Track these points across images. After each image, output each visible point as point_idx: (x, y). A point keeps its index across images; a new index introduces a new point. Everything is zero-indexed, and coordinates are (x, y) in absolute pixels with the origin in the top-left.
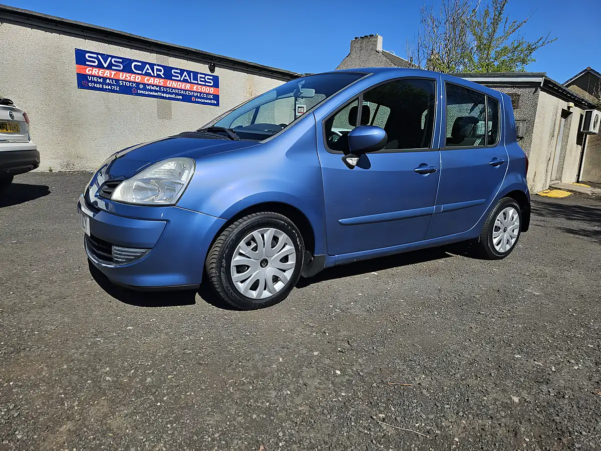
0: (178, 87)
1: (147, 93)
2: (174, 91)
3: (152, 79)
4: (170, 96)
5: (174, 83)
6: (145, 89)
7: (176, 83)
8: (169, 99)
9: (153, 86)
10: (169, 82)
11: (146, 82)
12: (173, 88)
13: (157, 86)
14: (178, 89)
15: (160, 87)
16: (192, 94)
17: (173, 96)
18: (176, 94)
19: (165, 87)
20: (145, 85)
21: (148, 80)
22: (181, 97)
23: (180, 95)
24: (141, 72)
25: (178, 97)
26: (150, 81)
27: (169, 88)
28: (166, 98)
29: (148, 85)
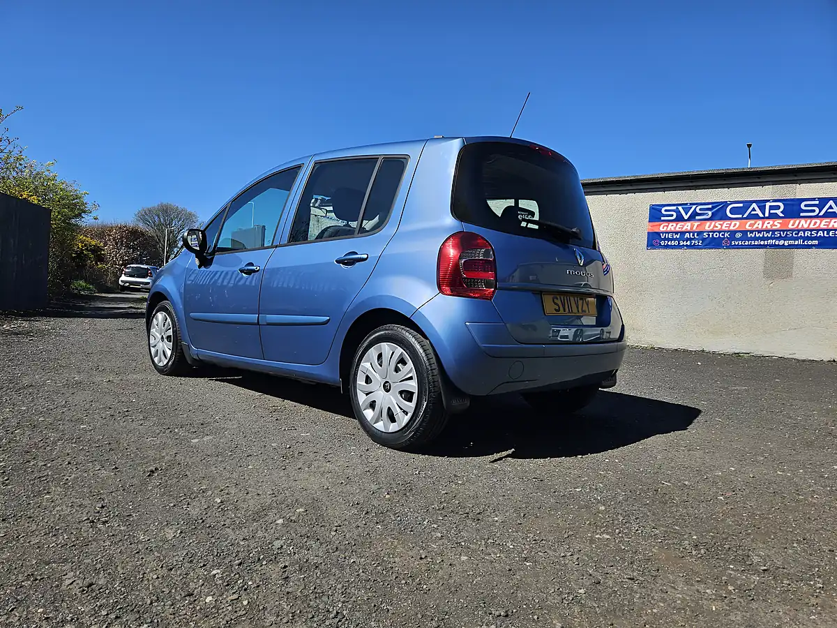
0: (812, 227)
1: (747, 243)
2: (801, 234)
3: (760, 222)
4: (792, 242)
5: (803, 221)
6: (744, 238)
7: (809, 221)
8: (790, 246)
9: (760, 232)
10: (792, 221)
11: (748, 227)
12: (799, 231)
13: (768, 231)
14: (811, 230)
15: (774, 231)
17: (800, 242)
19: (784, 231)
20: (745, 232)
22: (816, 242)
23: (815, 238)
24: (740, 216)
25: (810, 243)
26: (756, 226)
27: (793, 230)
28: (783, 246)
29: (751, 232)
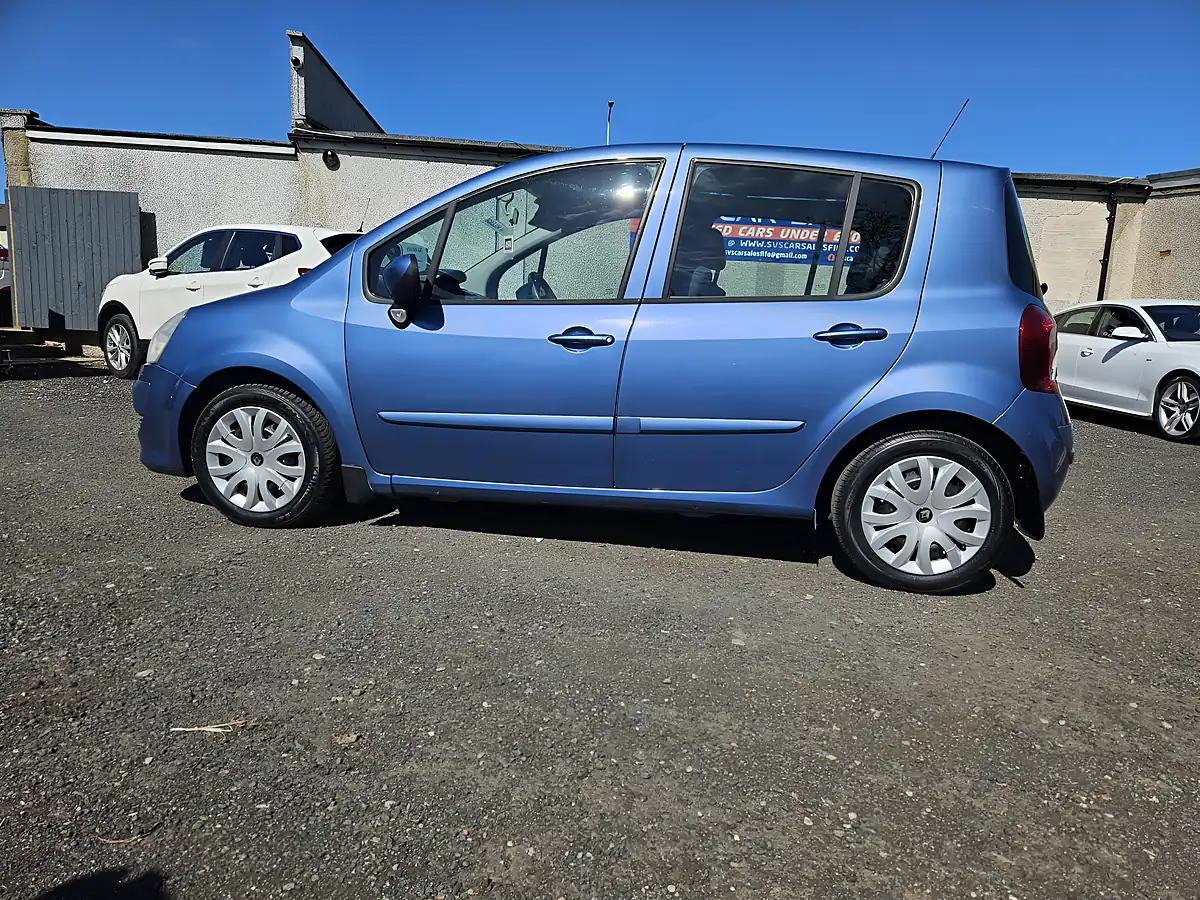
0: (802, 238)
1: (740, 253)
2: (792, 246)
3: (753, 229)
4: (782, 255)
5: (794, 231)
6: (737, 247)
7: (799, 231)
8: (781, 260)
9: (752, 241)
10: (784, 230)
11: (740, 234)
12: (790, 242)
13: (760, 241)
14: (802, 242)
15: (766, 240)
16: (830, 248)
17: (790, 255)
18: (796, 251)
19: (775, 241)
20: (737, 240)
21: (744, 232)
22: (805, 256)
23: (805, 252)
24: (733, 219)
25: (800, 256)
26: (749, 233)
27: (784, 241)
28: (775, 260)
29: (744, 240)
